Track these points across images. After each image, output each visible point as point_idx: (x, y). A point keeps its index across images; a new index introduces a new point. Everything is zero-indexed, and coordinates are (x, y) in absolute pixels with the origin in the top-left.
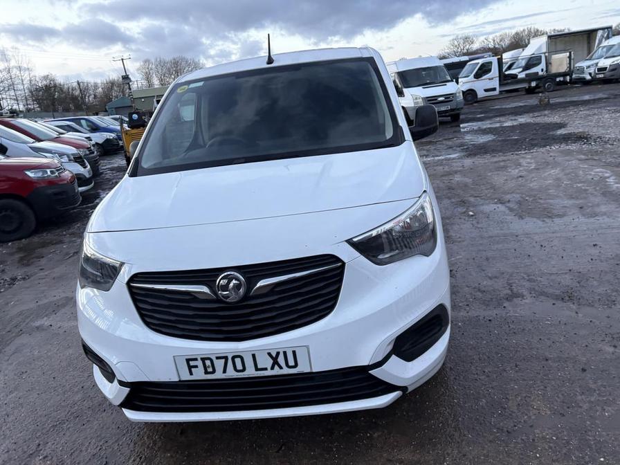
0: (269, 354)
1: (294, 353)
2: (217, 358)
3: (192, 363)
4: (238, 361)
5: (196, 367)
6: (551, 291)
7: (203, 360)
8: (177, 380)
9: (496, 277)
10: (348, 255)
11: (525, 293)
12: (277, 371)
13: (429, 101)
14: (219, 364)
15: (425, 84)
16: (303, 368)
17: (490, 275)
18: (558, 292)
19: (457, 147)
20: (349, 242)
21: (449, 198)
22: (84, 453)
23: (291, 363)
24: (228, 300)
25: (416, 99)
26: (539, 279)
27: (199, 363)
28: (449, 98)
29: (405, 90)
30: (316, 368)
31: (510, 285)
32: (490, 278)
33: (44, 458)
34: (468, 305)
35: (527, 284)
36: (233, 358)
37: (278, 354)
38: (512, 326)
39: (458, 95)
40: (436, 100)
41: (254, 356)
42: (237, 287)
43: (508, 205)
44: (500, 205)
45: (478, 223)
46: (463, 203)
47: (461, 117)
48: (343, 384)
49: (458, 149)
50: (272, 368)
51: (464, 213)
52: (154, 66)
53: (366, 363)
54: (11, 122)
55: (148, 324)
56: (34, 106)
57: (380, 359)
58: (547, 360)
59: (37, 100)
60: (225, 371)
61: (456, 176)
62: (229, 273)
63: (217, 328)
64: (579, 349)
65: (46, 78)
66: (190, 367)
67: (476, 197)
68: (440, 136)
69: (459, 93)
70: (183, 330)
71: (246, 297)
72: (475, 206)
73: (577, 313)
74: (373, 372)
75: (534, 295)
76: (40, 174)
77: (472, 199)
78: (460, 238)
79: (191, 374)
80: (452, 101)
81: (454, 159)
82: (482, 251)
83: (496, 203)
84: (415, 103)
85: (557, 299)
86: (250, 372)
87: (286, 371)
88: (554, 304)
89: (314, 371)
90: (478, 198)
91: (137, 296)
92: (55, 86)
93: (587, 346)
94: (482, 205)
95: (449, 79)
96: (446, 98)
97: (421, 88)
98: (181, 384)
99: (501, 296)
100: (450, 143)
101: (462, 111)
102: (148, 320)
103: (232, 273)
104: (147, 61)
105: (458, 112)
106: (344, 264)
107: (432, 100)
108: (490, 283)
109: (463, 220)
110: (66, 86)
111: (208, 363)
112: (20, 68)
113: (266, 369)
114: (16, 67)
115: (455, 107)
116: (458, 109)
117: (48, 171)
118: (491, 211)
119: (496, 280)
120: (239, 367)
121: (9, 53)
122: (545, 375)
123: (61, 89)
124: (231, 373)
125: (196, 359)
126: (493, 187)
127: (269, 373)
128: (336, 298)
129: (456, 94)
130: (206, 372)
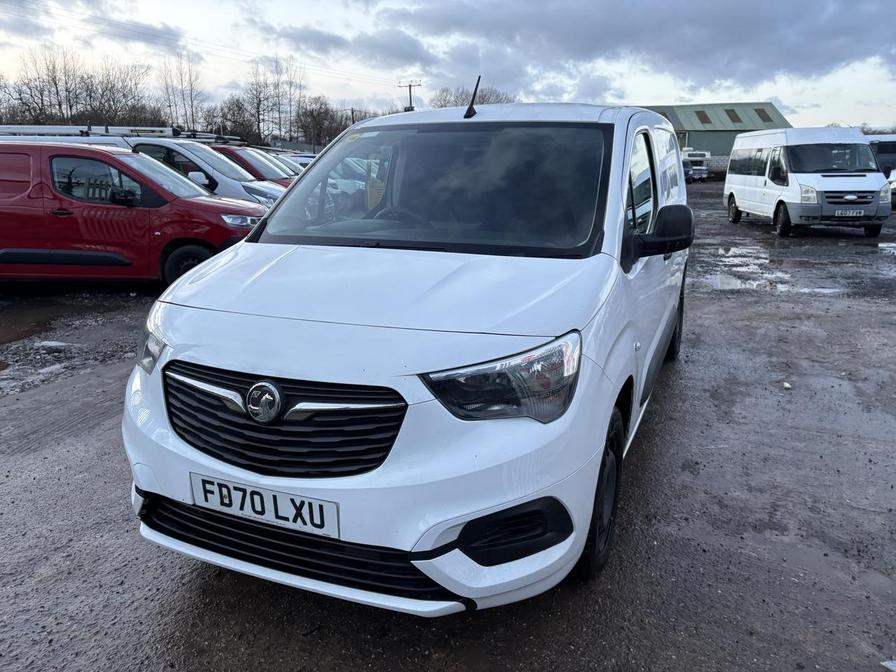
0: (292, 501)
1: (321, 507)
2: (236, 489)
3: (208, 487)
4: (257, 498)
5: (212, 492)
6: (836, 534)
7: (221, 486)
8: (191, 503)
9: (760, 491)
10: (416, 394)
11: (790, 526)
12: (298, 526)
13: (827, 197)
14: (237, 496)
15: (827, 171)
16: (330, 531)
17: (753, 484)
18: (845, 538)
19: (843, 277)
20: (424, 377)
21: (770, 355)
22: (107, 565)
23: (317, 521)
24: (256, 419)
25: (807, 192)
26: (831, 511)
27: (215, 488)
28: (864, 197)
29: (791, 176)
30: (347, 536)
31: (775, 507)
32: (750, 489)
33: (67, 556)
34: (686, 519)
35: (804, 514)
36: (253, 493)
37: (303, 503)
38: (733, 569)
39: (882, 194)
40: (842, 197)
41: (275, 497)
42: (271, 404)
43: (860, 384)
44: (845, 383)
45: (790, 402)
46: (788, 367)
47: (884, 231)
48: (382, 568)
49: (844, 281)
50: (295, 521)
51: (779, 382)
52: (453, 98)
53: (407, 548)
54: (238, 152)
55: (174, 426)
56: (299, 134)
57: (428, 548)
58: (751, 634)
59: (304, 127)
60: (242, 508)
61: (806, 323)
62: (264, 384)
63: (241, 450)
64: (815, 633)
65: (317, 100)
66: (206, 492)
67: (813, 361)
68: (829, 256)
69: (887, 192)
70: (207, 442)
71: (278, 420)
72: (802, 375)
73: (854, 578)
74: (416, 563)
75: (804, 534)
76: (238, 222)
77: (805, 364)
78: (745, 418)
79: (206, 500)
80: (869, 203)
81: (824, 295)
82: (767, 445)
83: (841, 378)
84: (803, 198)
85: (837, 549)
86: (269, 518)
87: (309, 529)
88: (826, 555)
89: (342, 539)
90: (816, 364)
91: (169, 387)
92: (327, 111)
93: (831, 632)
94: (817, 376)
95: (874, 167)
96: (859, 197)
97: (819, 175)
98: (194, 509)
99: (750, 520)
100: (834, 270)
101: (886, 222)
102: (176, 421)
103: (267, 384)
104: (445, 90)
105: (878, 222)
106: (407, 405)
107: (834, 198)
108: (744, 495)
109: (768, 392)
110: (339, 114)
111: (225, 491)
112: (291, 84)
113: (287, 519)
114: (286, 82)
115: (873, 214)
116: (879, 218)
117: (249, 219)
118: (823, 389)
119: (758, 494)
120: (258, 508)
121: (284, 65)
122: (730, 655)
123: (332, 117)
124: (248, 513)
125: (212, 483)
126: (854, 354)
127: (289, 525)
128: (388, 449)
129: (879, 192)
130: (222, 503)
